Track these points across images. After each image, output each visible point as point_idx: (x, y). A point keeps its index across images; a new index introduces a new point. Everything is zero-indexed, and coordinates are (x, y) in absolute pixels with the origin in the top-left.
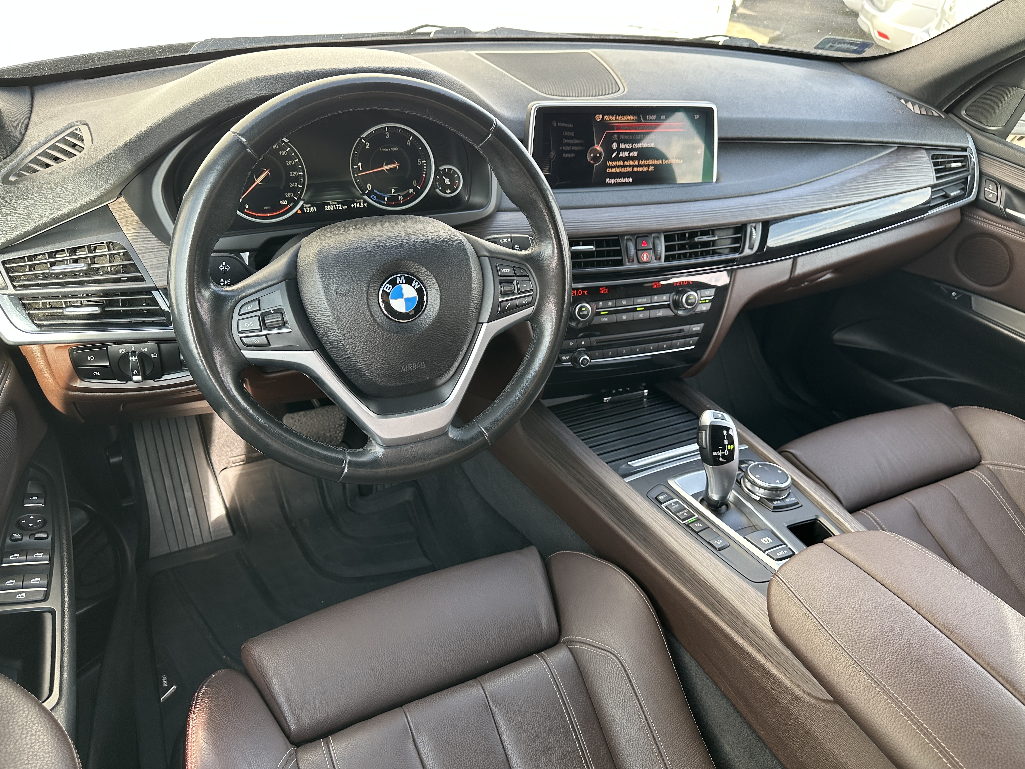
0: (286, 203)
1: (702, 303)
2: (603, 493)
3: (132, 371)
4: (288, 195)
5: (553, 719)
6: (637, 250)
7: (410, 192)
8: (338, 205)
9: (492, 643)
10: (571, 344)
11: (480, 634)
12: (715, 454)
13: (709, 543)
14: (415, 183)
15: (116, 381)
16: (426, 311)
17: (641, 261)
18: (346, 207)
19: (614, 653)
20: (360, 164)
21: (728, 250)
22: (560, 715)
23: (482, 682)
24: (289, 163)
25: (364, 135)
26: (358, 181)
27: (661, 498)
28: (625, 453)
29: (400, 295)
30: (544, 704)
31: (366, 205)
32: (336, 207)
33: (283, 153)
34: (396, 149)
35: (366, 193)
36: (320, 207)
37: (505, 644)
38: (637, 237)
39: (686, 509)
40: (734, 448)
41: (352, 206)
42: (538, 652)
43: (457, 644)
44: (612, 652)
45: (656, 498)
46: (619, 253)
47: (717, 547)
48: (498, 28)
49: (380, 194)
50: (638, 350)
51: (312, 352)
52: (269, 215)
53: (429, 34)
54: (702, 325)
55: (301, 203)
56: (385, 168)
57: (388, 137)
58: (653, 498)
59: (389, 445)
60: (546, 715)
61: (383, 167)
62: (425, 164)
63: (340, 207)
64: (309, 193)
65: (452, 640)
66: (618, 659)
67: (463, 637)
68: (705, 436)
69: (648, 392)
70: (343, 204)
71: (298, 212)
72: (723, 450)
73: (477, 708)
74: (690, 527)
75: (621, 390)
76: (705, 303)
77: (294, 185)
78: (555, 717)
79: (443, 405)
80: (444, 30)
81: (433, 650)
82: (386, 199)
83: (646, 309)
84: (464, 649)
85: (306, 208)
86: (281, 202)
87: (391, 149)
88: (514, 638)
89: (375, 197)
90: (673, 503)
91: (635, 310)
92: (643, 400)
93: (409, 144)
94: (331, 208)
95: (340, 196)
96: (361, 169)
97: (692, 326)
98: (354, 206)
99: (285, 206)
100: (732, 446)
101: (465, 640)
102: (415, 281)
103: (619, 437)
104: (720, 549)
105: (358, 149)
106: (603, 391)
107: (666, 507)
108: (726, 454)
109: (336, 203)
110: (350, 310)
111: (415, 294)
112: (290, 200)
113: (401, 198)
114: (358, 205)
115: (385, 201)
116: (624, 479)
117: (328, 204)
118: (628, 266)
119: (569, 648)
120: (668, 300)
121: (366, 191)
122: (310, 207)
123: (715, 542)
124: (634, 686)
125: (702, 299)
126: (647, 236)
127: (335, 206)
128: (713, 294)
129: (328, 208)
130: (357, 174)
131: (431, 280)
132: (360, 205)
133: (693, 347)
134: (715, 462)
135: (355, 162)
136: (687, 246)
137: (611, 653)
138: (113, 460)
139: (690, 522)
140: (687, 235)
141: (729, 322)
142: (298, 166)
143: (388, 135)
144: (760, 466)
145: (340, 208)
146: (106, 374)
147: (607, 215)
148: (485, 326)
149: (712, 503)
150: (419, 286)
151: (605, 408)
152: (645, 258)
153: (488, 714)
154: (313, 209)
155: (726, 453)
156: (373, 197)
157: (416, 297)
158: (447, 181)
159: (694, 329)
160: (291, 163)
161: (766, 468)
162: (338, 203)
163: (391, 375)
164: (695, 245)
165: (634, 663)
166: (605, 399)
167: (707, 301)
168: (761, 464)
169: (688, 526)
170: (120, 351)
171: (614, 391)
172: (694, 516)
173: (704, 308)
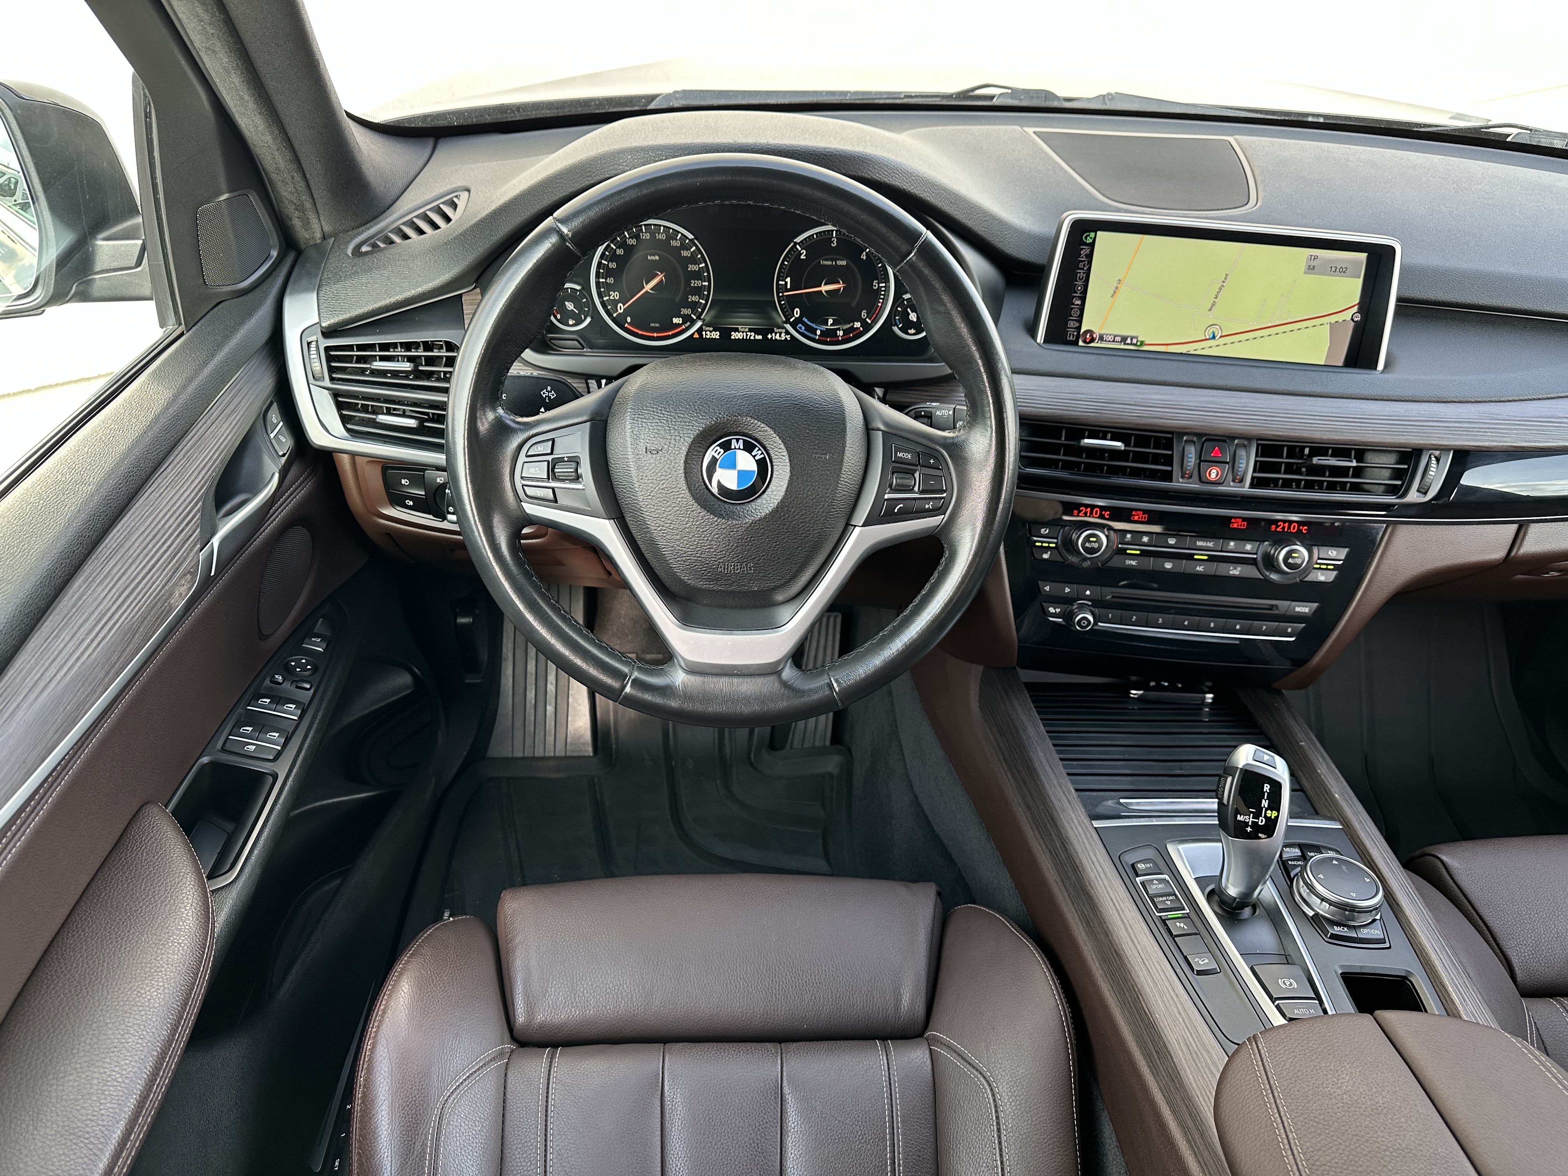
0: (681, 322)
1: (1320, 569)
2: (1052, 833)
3: (448, 508)
4: (685, 311)
5: (865, 1142)
6: (1200, 460)
7: (855, 326)
8: (749, 334)
9: (820, 1001)
10: (1067, 590)
11: (806, 982)
12: (1239, 818)
13: (1186, 958)
14: (864, 314)
15: (431, 517)
16: (766, 493)
17: (1204, 479)
18: (760, 337)
19: (989, 1079)
20: (788, 280)
21: (1382, 488)
22: (879, 1140)
23: (783, 1051)
24: (692, 268)
25: (798, 239)
26: (783, 302)
27: (1141, 866)
28: (1125, 783)
29: (731, 464)
30: (861, 1115)
31: (788, 337)
32: (747, 335)
33: (685, 253)
34: (844, 263)
35: (791, 320)
36: (726, 333)
37: (837, 1009)
38: (1206, 440)
39: (1175, 895)
40: (1277, 818)
41: (769, 336)
42: (884, 1039)
43: (767, 984)
44: (987, 1077)
45: (1133, 865)
46: (1169, 460)
47: (1195, 968)
48: (1109, 94)
49: (811, 324)
50: (1186, 623)
51: (607, 521)
52: (655, 335)
53: (992, 97)
54: (1316, 605)
55: (699, 324)
56: (824, 288)
57: (834, 245)
58: (1127, 864)
59: (695, 670)
60: (857, 1132)
61: (820, 286)
62: (883, 289)
63: (752, 336)
64: (712, 313)
65: (763, 976)
66: (992, 1090)
67: (779, 978)
68: (1230, 785)
69: (1213, 699)
70: (757, 332)
71: (695, 336)
72: (1257, 815)
73: (762, 1084)
74: (1166, 925)
75: (1166, 684)
76: (1327, 569)
77: (695, 298)
78: (869, 1140)
79: (777, 632)
80: (1015, 92)
81: (732, 981)
82: (818, 332)
83: (1212, 559)
84: (775, 995)
85: (706, 331)
86: (674, 319)
87: (836, 263)
88: (854, 1006)
89: (803, 328)
90: (1157, 880)
91: (1190, 557)
92: (1201, 709)
93: (865, 258)
94: (739, 335)
95: (756, 321)
96: (789, 287)
97: (1294, 603)
98: (772, 338)
99: (679, 325)
100: (1274, 814)
101: (781, 983)
102: (757, 449)
103: (1127, 757)
104: (1200, 973)
105: (789, 258)
106: (1134, 678)
107: (1143, 884)
108: (1260, 823)
109: (747, 330)
110: (660, 474)
111: (754, 467)
112: (687, 319)
113: (840, 333)
114: (778, 337)
115: (816, 335)
116: (1093, 822)
117: (737, 330)
118: (1179, 483)
119: (930, 1049)
120: (1255, 552)
121: (791, 318)
122: (711, 332)
123: (1196, 960)
124: (1003, 1140)
125: (1319, 561)
126: (1225, 441)
127: (745, 334)
128: (1343, 558)
129: (735, 336)
130: (783, 293)
131: (780, 451)
132: (780, 336)
133: (1293, 639)
134: (1239, 831)
135: (782, 276)
136: (1304, 470)
137: (984, 1077)
138: (462, 620)
139: (1169, 916)
140: (1307, 451)
141: (1369, 609)
142: (704, 273)
143: (835, 242)
144: (1334, 862)
145: (752, 338)
146: (420, 506)
147: (1158, 397)
148: (857, 530)
149: (1226, 898)
150: (762, 456)
151: (1130, 707)
152: (1213, 475)
153: (775, 1098)
154: (716, 335)
155: (1262, 821)
156: (801, 328)
157: (754, 471)
158: (913, 317)
159: (1298, 609)
160: (695, 267)
161: (1344, 867)
162: (750, 330)
163: (703, 574)
164: (1320, 470)
165: (1013, 1104)
166: (1133, 692)
167: (1332, 567)
168: (1337, 859)
169: (1164, 921)
170: (438, 480)
171: (1152, 684)
172: (1184, 909)
173: (1322, 578)
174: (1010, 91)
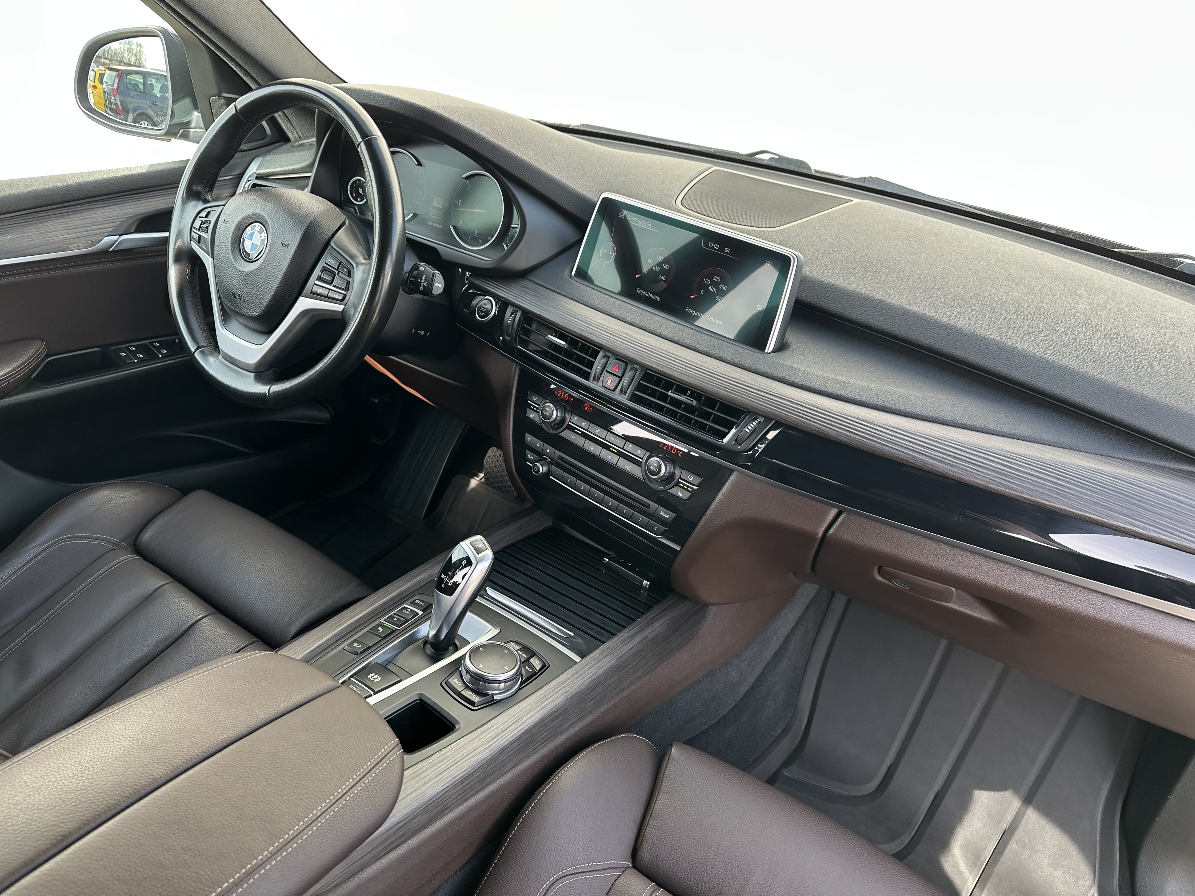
6: (606, 370)
10: (538, 445)
17: (604, 384)
38: (612, 357)
39: (408, 620)
40: (459, 584)
46: (591, 365)
47: (348, 647)
50: (596, 496)
51: (210, 258)
54: (674, 515)
69: (649, 586)
72: (450, 578)
75: (630, 564)
76: (686, 490)
80: (781, 159)
83: (618, 453)
90: (411, 610)
91: (607, 447)
92: (637, 589)
97: (660, 508)
104: (346, 649)
108: (449, 584)
115: (468, 239)
118: (590, 382)
120: (642, 457)
123: (355, 644)
125: (680, 480)
128: (697, 484)
139: (385, 625)
148: (304, 297)
151: (590, 564)
152: (609, 383)
159: (662, 513)
161: (506, 655)
166: (606, 559)
167: (689, 489)
171: (620, 559)
172: (398, 627)
173: (680, 495)
174: (776, 157)
